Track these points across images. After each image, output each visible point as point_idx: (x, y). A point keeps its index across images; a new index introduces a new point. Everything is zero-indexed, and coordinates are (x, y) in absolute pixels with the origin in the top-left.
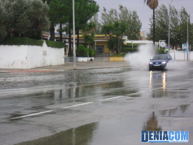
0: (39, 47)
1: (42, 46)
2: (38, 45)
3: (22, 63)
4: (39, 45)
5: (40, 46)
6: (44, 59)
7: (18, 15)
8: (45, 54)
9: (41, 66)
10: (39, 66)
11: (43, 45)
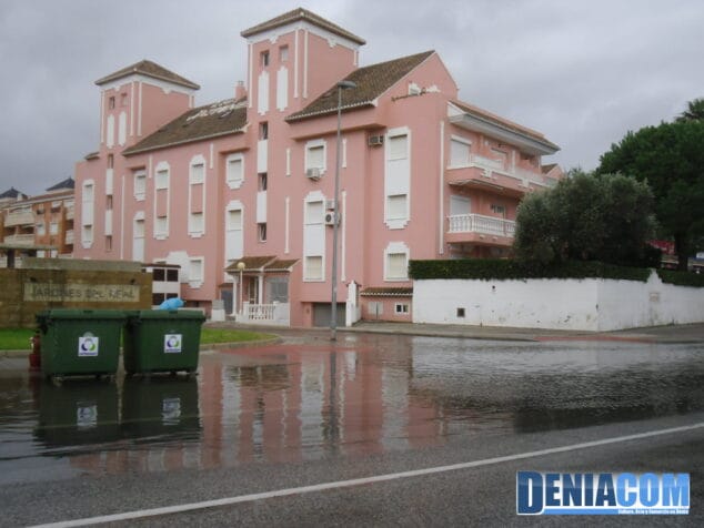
0: (636, 284)
1: (645, 281)
2: (632, 279)
3: (589, 317)
4: (638, 280)
5: (641, 283)
6: (651, 310)
7: (579, 214)
8: (655, 298)
9: (643, 326)
10: (637, 325)
11: (649, 280)
